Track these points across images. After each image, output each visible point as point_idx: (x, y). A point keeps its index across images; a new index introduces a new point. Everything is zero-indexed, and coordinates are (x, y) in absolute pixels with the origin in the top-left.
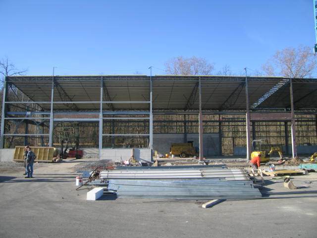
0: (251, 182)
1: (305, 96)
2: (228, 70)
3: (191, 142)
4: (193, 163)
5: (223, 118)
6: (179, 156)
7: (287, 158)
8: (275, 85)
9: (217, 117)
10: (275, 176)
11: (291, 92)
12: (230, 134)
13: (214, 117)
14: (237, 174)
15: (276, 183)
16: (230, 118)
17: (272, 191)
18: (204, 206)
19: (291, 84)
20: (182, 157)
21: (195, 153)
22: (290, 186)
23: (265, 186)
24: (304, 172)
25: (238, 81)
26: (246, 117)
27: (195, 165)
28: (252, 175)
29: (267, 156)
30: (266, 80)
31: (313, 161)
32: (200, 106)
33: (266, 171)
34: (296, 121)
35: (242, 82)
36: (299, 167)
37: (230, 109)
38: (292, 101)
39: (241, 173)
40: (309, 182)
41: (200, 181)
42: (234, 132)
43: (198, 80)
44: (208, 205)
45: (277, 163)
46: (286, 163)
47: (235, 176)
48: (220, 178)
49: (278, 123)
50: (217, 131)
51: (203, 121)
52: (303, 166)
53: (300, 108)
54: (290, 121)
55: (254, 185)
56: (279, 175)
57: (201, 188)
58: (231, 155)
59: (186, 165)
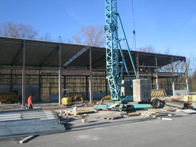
0: (59, 121)
1: (99, 60)
2: (48, 37)
3: (17, 92)
4: (17, 108)
5: (42, 73)
6: (5, 103)
7: (86, 102)
8: (80, 50)
9: (38, 72)
10: (77, 115)
11: (90, 56)
12: (48, 85)
13: (36, 72)
14: (49, 115)
15: (77, 119)
16: (48, 73)
17: (73, 126)
18: (21, 142)
19: (91, 51)
20: (9, 103)
21: (19, 100)
22: (85, 121)
23: (69, 123)
24: (96, 111)
25: (54, 46)
26: (59, 72)
27: (19, 109)
28: (60, 115)
29: (73, 101)
30: (74, 46)
31: (102, 103)
32: (24, 62)
33: (71, 112)
34: (93, 76)
35: (57, 46)
36: (93, 107)
37: (47, 66)
38: (90, 63)
39: (52, 114)
40: (98, 117)
41: (19, 122)
42: (50, 84)
43: (23, 42)
44: (25, 141)
45: (80, 105)
46: (86, 105)
47: (47, 116)
48: (35, 119)
49: (82, 77)
50: (37, 82)
51: (26, 75)
52: (95, 106)
53: (96, 67)
54: (89, 76)
55: (62, 122)
56: (79, 114)
57: (20, 128)
58: (48, 100)
59: (11, 110)
